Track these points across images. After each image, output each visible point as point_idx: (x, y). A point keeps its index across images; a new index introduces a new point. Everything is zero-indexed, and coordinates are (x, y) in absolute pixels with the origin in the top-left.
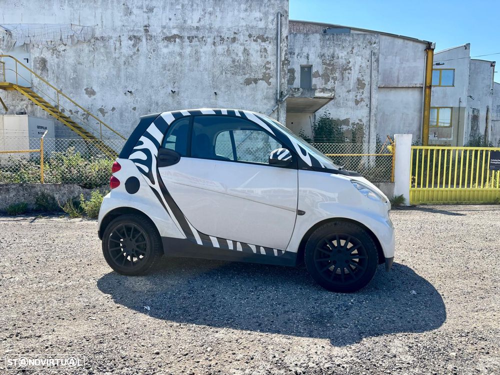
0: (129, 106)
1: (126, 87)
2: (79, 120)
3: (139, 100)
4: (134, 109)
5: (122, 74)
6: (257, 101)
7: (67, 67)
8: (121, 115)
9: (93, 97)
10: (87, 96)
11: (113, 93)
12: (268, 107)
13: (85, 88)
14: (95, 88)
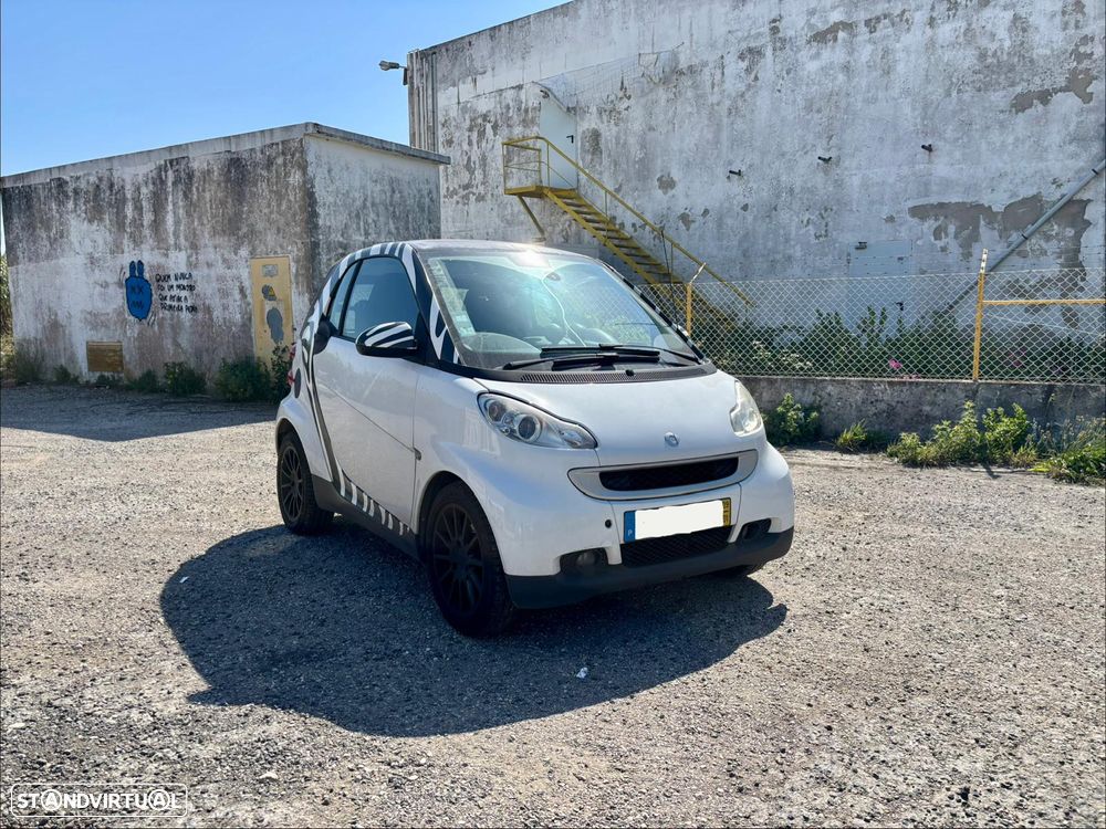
0: (735, 202)
1: (730, 163)
2: (646, 240)
3: (755, 186)
4: (745, 208)
5: (725, 135)
6: (1046, 150)
7: (632, 140)
8: (720, 223)
9: (671, 193)
10: (660, 192)
11: (706, 179)
12: (1082, 164)
13: (658, 176)
14: (676, 175)
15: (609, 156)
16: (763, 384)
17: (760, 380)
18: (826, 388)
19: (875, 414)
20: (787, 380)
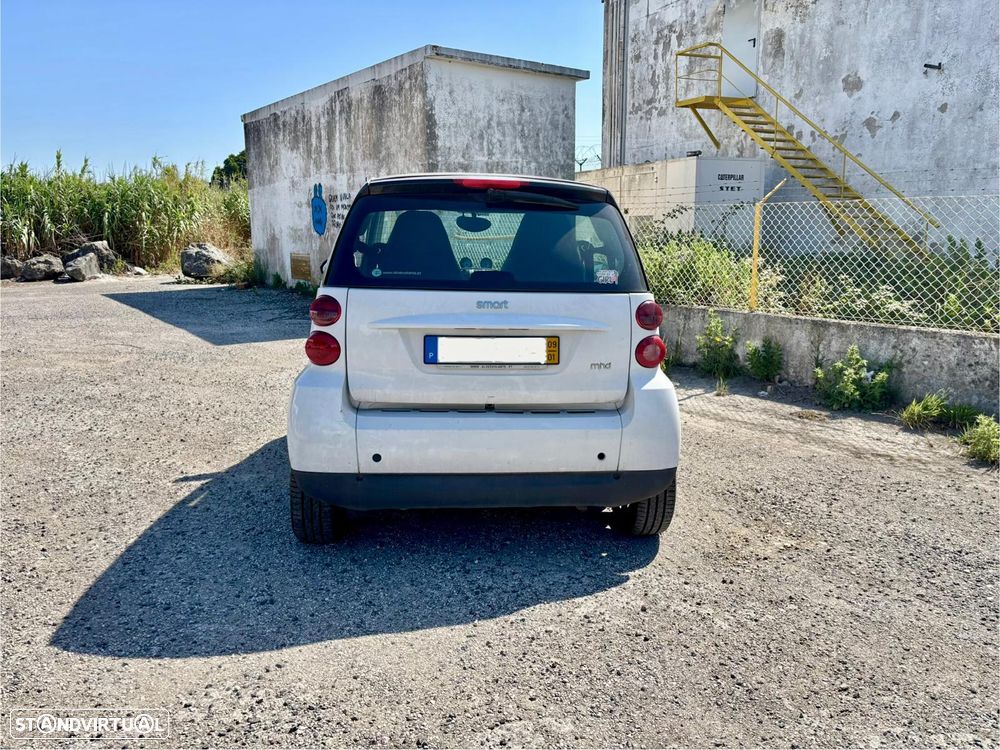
0: (932, 102)
1: (929, 55)
2: (824, 152)
3: (958, 81)
4: (943, 108)
5: (925, 23)
7: (818, 39)
8: (911, 127)
9: (857, 95)
10: (844, 95)
11: (898, 77)
13: (843, 77)
14: (863, 74)
15: (792, 57)
16: (833, 330)
17: (830, 325)
18: (908, 341)
19: (973, 381)
20: (862, 327)
